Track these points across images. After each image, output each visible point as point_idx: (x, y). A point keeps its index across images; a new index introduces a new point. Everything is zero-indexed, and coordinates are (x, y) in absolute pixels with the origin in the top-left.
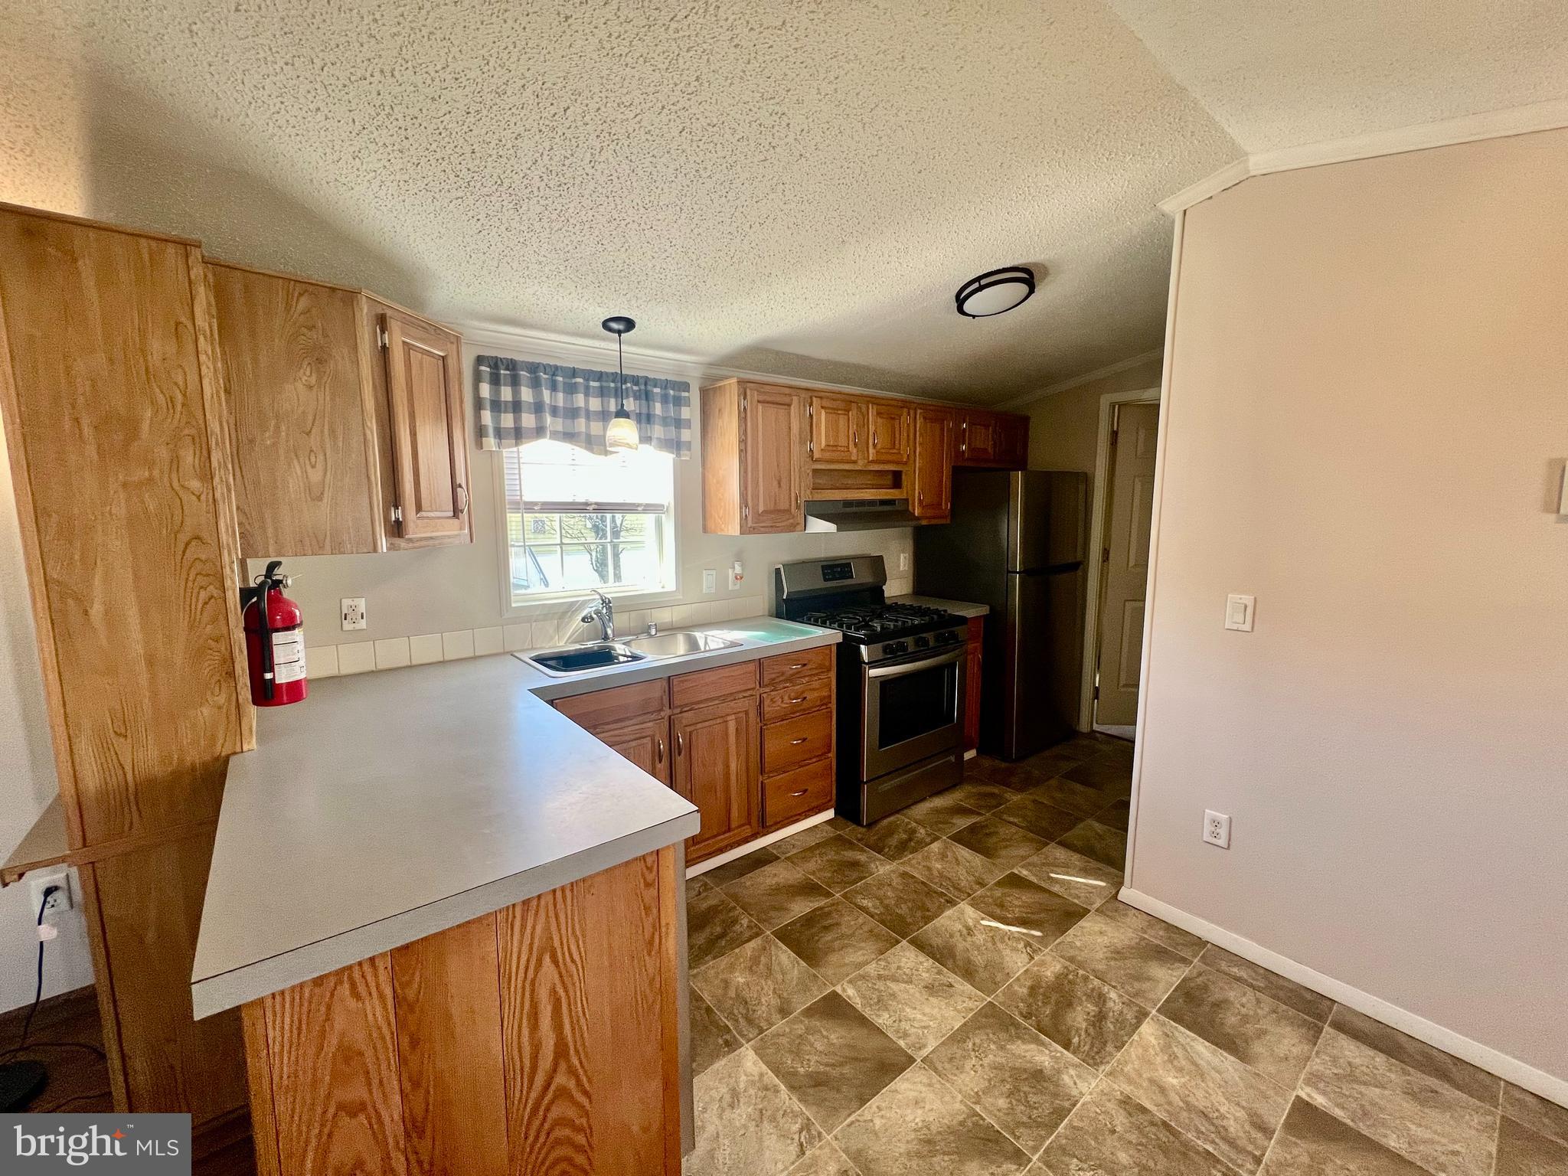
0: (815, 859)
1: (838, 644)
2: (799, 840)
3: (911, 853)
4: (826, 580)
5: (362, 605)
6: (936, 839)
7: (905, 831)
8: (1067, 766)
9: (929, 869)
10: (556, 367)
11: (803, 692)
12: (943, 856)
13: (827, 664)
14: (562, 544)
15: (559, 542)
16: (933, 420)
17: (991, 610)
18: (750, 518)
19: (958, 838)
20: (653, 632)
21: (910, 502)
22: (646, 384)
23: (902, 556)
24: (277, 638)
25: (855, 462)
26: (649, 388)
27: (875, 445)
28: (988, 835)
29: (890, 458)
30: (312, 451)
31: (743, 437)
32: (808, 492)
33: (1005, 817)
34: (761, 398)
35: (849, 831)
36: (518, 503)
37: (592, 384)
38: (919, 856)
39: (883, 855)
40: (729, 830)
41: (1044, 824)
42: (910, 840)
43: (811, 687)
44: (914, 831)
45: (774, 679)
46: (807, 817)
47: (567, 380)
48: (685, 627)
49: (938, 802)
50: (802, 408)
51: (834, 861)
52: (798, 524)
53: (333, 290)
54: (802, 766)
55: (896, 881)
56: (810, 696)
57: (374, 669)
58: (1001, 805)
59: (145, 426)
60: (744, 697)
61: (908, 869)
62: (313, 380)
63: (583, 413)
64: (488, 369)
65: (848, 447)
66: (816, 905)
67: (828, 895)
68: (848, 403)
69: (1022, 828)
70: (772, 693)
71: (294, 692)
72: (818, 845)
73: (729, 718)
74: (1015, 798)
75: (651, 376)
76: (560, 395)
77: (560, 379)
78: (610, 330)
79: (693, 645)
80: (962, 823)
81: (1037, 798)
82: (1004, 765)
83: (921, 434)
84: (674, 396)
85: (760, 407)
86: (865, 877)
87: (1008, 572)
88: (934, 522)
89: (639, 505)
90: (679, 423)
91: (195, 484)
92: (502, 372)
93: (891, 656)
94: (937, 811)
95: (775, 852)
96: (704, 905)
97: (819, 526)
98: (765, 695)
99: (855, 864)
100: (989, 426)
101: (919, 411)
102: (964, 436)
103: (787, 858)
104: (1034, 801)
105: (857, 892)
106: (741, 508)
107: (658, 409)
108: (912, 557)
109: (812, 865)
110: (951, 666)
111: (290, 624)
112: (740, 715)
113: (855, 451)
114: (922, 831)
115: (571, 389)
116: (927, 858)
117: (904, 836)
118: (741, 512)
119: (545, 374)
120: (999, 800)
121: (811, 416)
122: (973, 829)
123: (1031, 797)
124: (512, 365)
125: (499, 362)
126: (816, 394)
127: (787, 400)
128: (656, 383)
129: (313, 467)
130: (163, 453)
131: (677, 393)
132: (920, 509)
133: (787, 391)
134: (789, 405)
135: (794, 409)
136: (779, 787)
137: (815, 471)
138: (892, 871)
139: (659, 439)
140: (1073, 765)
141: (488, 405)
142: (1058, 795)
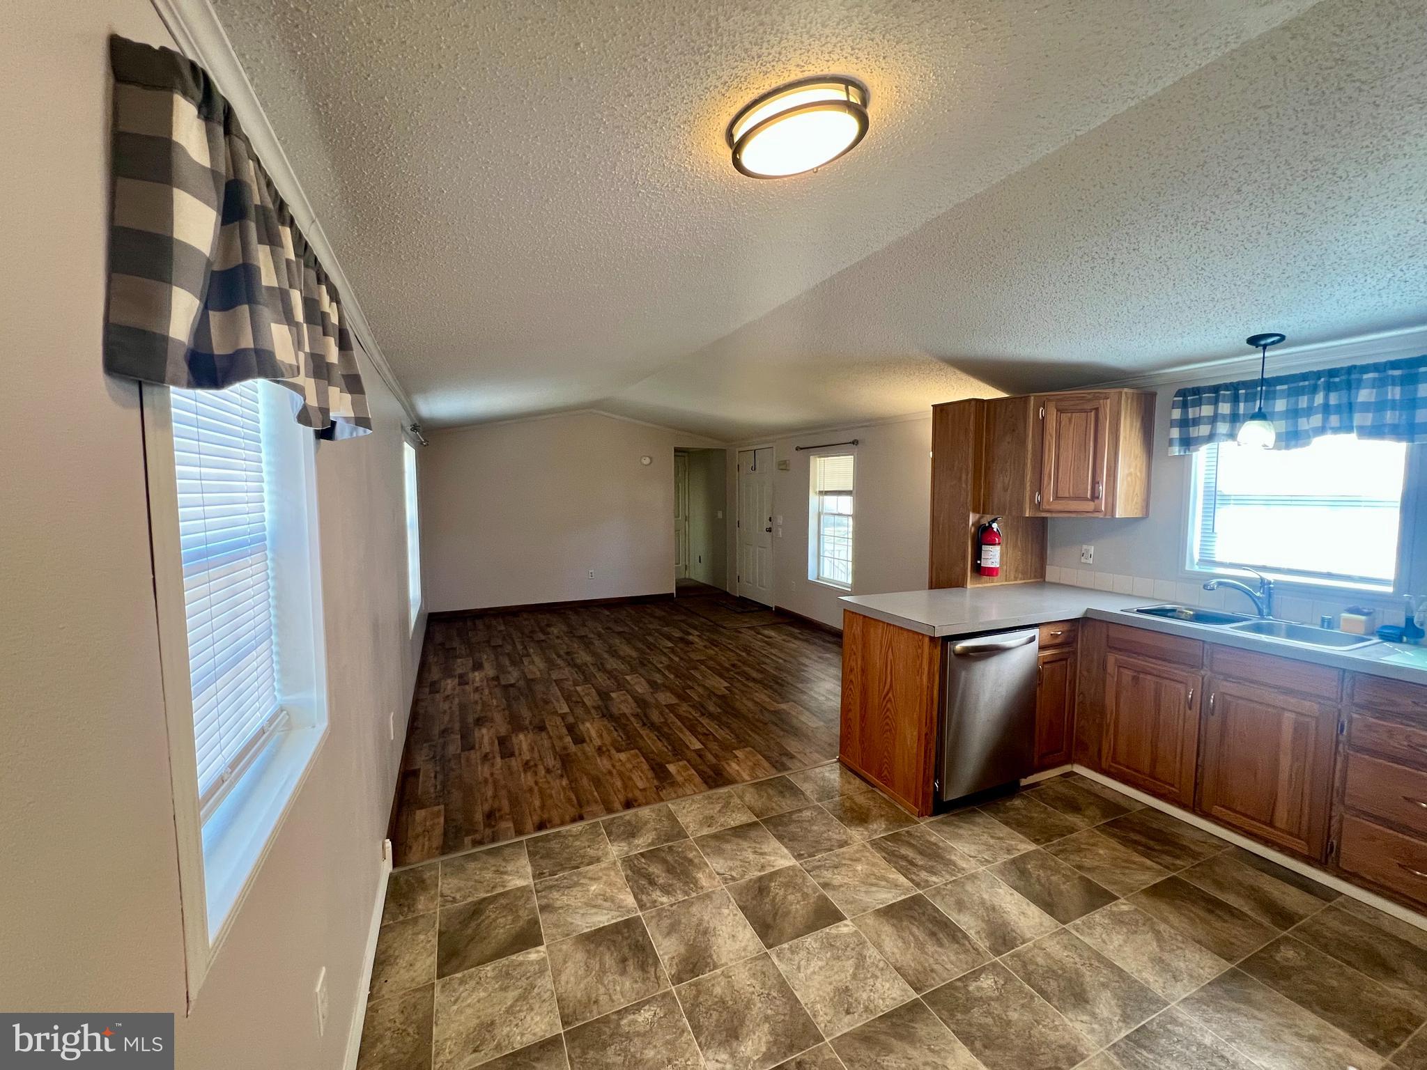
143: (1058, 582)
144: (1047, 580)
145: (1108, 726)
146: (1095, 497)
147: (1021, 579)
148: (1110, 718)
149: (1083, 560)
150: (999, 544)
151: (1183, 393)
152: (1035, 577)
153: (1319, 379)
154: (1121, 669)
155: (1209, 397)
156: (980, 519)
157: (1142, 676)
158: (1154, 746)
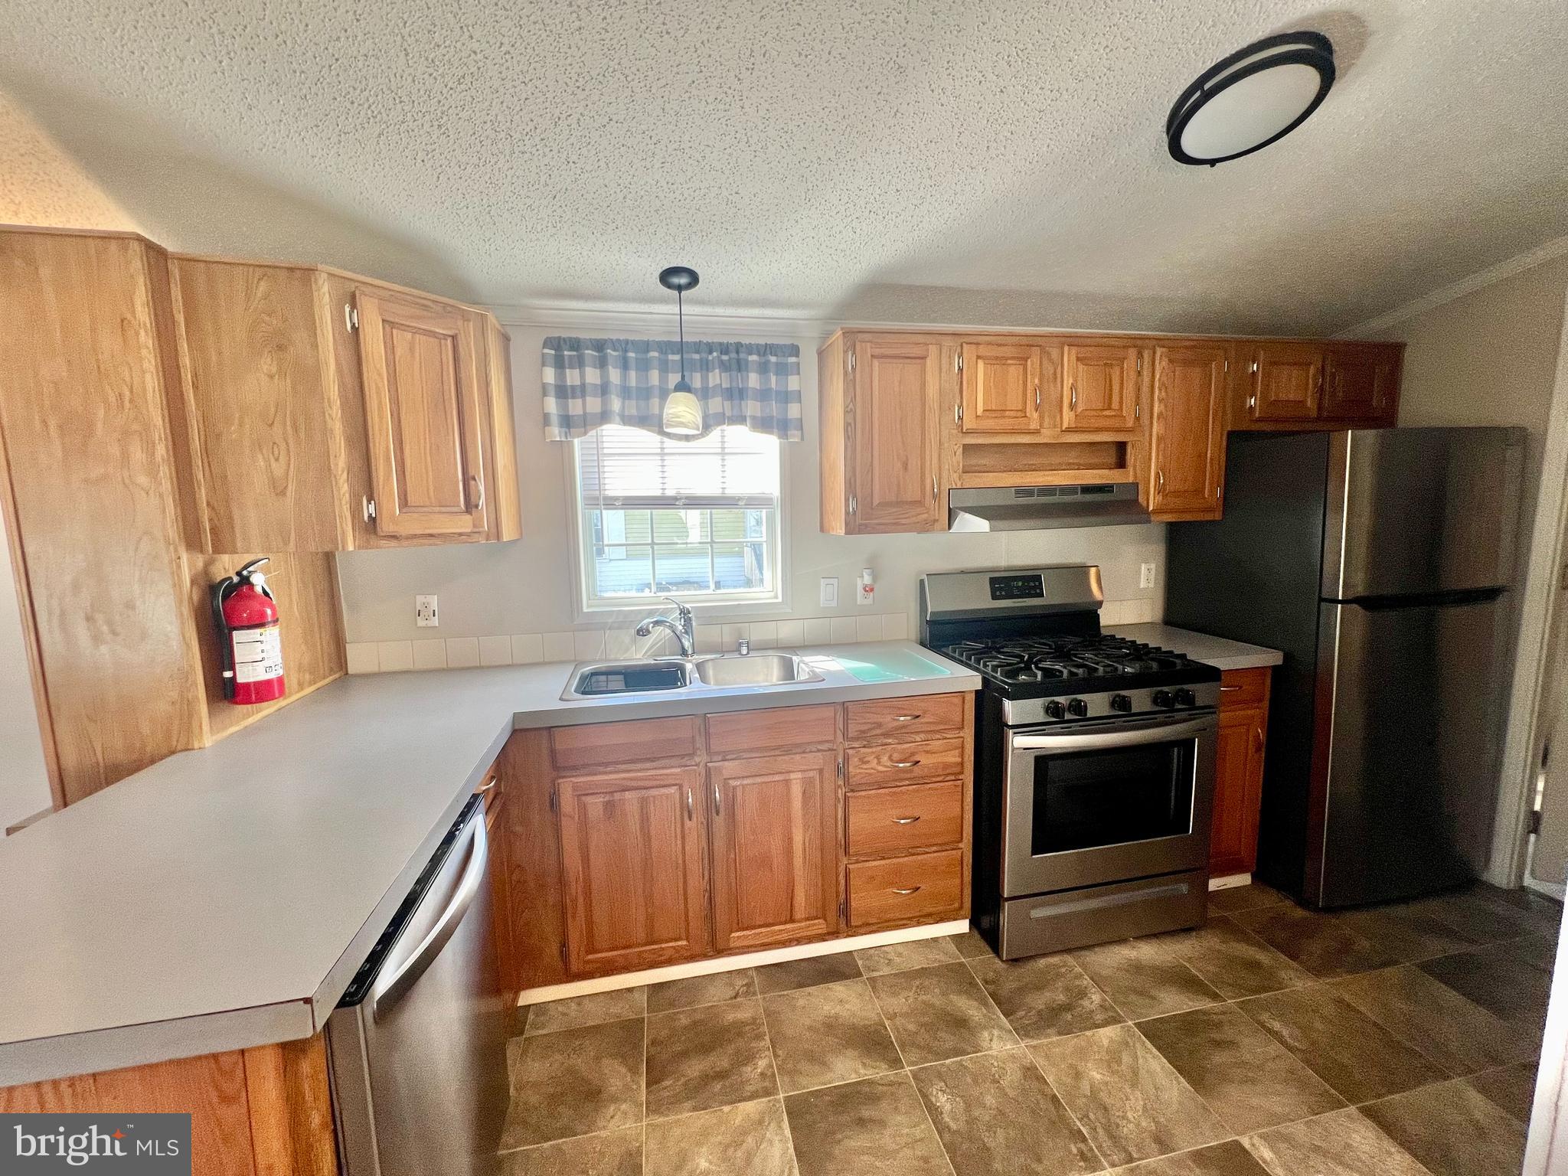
0: (905, 993)
1: (977, 692)
2: (900, 955)
3: (1060, 1033)
4: (994, 597)
5: (434, 602)
6: (1115, 1020)
7: (1067, 989)
8: (1436, 948)
9: (1078, 1075)
10: (627, 342)
11: (913, 754)
12: (1112, 1059)
13: (958, 719)
14: (653, 544)
15: (650, 542)
16: (1187, 363)
17: (1287, 657)
18: (859, 513)
19: (1153, 1032)
20: (744, 651)
21: (1141, 487)
22: (737, 352)
23: (1143, 567)
24: (238, 636)
25: (1037, 432)
26: (742, 356)
27: (1072, 407)
28: (1218, 1044)
29: (1102, 423)
30: (274, 443)
31: (851, 406)
32: (955, 476)
33: (1264, 1017)
34: (877, 351)
35: (983, 962)
36: (597, 499)
37: (671, 357)
38: (1071, 1042)
39: (1011, 1022)
40: (792, 920)
41: (1345, 1058)
42: (1067, 1007)
43: (928, 748)
44: (1083, 994)
45: (863, 732)
46: (919, 924)
47: (640, 356)
48: (787, 650)
49: (1148, 952)
50: (945, 361)
51: (933, 1006)
52: (936, 521)
53: (291, 269)
54: (913, 855)
55: (1012, 1077)
56: (924, 760)
57: (445, 666)
58: (1265, 989)
59: (99, 426)
60: (819, 751)
61: (1040, 1062)
62: (274, 370)
63: (656, 392)
64: (553, 352)
65: (1023, 410)
66: (868, 1074)
67: (896, 1063)
68: (1026, 348)
69: (1290, 1049)
70: (863, 750)
71: (263, 692)
72: (923, 972)
73: (792, 776)
74: (1300, 984)
75: (745, 341)
76: (633, 374)
77: (631, 355)
78: (669, 286)
79: (789, 672)
80: (1174, 1003)
81: (1347, 997)
82: (1299, 913)
83: (1163, 385)
84: (777, 364)
85: (876, 363)
86: (964, 1053)
87: (1321, 600)
88: (1188, 517)
89: (740, 499)
90: (785, 397)
91: (143, 480)
92: (566, 353)
93: (1057, 719)
94: (1137, 968)
95: (860, 963)
96: (731, 1017)
97: (973, 524)
98: (850, 752)
99: (960, 1023)
100: (1310, 364)
101: (1159, 351)
102: (1254, 384)
103: (872, 980)
104: (1339, 1002)
105: (940, 1076)
106: (847, 500)
107: (753, 380)
108: (1162, 569)
109: (899, 1003)
110: (1186, 745)
111: (258, 622)
112: (811, 774)
113: (1036, 415)
114: (1096, 998)
115: (644, 366)
116: (1082, 1053)
117: (1061, 998)
118: (847, 505)
119: (615, 350)
120: (1267, 981)
121: (961, 370)
122: (1190, 1024)
123: (1335, 993)
124: (576, 345)
125: (562, 342)
126: (967, 339)
127: (917, 351)
128: (750, 349)
129: (277, 460)
130: (115, 450)
131: (781, 360)
132: (1159, 498)
133: (921, 339)
134: (924, 358)
135: (930, 363)
136: (872, 878)
137: (967, 448)
138: (1013, 1056)
139: (754, 418)
140: (1454, 949)
141: (552, 391)
142: (1399, 1005)
143: (375, 669)
144: (350, 672)
145: (575, 901)
146: (470, 506)
147: (310, 684)
148: (576, 889)
149: (421, 622)
150: (275, 621)
151: (556, 344)
152: (332, 671)
153: (711, 352)
154: (583, 798)
155: (592, 355)
156: (208, 565)
157: (617, 796)
158: (649, 898)
